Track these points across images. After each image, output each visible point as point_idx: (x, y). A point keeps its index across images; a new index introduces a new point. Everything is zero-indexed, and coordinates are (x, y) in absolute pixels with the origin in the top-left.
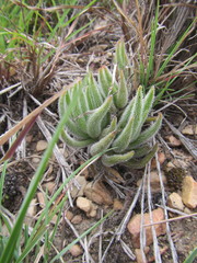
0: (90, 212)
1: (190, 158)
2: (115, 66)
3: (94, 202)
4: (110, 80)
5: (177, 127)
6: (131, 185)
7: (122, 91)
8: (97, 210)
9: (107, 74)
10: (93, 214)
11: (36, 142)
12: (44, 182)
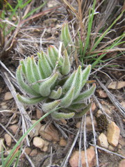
0: (43, 148)
1: (113, 107)
2: (61, 43)
3: (46, 140)
4: (56, 55)
5: (105, 84)
6: (72, 126)
7: (66, 64)
8: (48, 146)
9: (54, 51)
10: (45, 149)
11: (4, 93)
12: (10, 125)
